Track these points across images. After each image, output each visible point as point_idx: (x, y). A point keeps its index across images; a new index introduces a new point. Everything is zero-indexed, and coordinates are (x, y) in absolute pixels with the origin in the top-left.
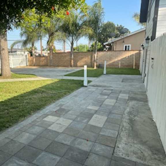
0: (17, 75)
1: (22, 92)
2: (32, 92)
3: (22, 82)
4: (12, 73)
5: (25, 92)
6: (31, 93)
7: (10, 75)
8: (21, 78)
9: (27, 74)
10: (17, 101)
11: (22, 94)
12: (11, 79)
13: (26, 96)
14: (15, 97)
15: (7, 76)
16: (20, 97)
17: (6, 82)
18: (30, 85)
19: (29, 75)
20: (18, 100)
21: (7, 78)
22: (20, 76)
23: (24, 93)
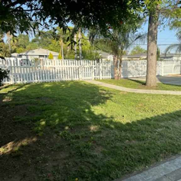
0: (163, 85)
1: (160, 113)
2: (174, 114)
3: (166, 95)
4: (160, 82)
5: (164, 113)
6: (172, 117)
7: (155, 85)
8: (167, 89)
9: (176, 85)
10: (147, 127)
11: (159, 116)
12: (155, 91)
13: (163, 121)
14: (147, 119)
15: (152, 86)
16: (154, 121)
17: (146, 94)
18: (176, 103)
19: (179, 87)
20: (149, 125)
21: (152, 88)
22: (167, 87)
23: (163, 115)
